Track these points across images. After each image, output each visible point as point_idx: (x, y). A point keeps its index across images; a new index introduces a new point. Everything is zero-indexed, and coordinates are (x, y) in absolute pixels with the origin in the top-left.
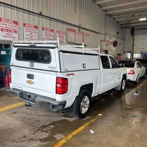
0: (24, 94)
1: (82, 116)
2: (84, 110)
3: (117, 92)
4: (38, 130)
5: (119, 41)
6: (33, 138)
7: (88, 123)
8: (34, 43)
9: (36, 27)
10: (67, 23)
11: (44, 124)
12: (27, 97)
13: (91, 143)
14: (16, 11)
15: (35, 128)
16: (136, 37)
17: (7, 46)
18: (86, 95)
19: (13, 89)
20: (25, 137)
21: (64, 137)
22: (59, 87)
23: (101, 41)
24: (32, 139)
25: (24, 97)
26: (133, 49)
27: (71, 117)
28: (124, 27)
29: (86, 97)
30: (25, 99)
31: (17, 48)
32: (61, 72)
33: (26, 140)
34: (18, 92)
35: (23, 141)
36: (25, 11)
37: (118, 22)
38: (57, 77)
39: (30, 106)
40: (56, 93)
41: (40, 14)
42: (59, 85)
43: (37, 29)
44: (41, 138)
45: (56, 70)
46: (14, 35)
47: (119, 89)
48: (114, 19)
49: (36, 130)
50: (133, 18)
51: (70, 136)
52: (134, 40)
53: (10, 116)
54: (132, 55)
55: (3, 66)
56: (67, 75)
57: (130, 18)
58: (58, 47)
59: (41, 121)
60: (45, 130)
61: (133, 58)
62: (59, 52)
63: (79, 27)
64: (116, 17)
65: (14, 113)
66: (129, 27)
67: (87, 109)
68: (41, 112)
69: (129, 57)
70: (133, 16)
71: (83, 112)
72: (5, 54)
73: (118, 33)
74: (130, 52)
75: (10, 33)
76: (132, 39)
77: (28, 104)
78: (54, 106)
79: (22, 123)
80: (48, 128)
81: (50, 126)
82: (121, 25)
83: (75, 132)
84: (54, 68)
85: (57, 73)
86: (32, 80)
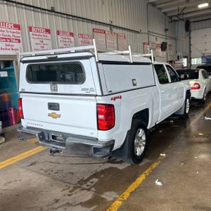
0: (46, 135)
1: (138, 160)
2: (139, 151)
3: (178, 117)
4: (75, 188)
5: (169, 42)
6: (70, 202)
7: (148, 170)
9: (48, 31)
10: (92, 21)
11: (81, 178)
12: (51, 139)
13: (162, 202)
14: (15, 8)
15: (69, 185)
16: (193, 34)
17: (8, 64)
18: (140, 128)
19: (28, 128)
20: (57, 201)
21: (117, 196)
22: (101, 120)
23: (144, 44)
24: (68, 204)
25: (47, 139)
26: (190, 52)
27: (121, 162)
28: (175, 21)
29: (141, 130)
30: (48, 142)
31: (28, 64)
32: (103, 95)
33: (60, 207)
34: (37, 133)
35: (56, 209)
36: (29, 8)
37: (165, 13)
38: (97, 104)
39: (58, 151)
40: (98, 129)
41: (52, 11)
42: (101, 117)
43: (50, 33)
44: (83, 201)
45: (94, 93)
46: (16, 45)
47: (183, 113)
48: (160, 9)
49: (71, 189)
50: (187, 5)
51: (126, 194)
52: (190, 38)
53: (28, 169)
54: (189, 62)
55: (6, 95)
56: (112, 99)
58: (94, 56)
59: (76, 173)
60: (84, 186)
61: (191, 65)
62: (97, 63)
63: (111, 26)
64: (162, 6)
65: (32, 164)
66: (183, 20)
67: (143, 148)
68: (73, 159)
69: (185, 65)
71: (138, 154)
72: (6, 75)
73: (166, 30)
74: (185, 57)
75: (11, 44)
76: (188, 37)
77: (53, 149)
78: (96, 150)
79: (48, 178)
80: (88, 183)
81: (91, 180)
82: (171, 17)
83: (132, 185)
84: (92, 90)
85: (97, 98)
86: (57, 112)
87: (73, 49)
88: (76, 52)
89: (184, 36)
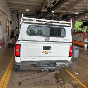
8: (50, 22)
23: (6, 20)
28: (14, 13)
38: (70, 46)
40: (69, 56)
42: (71, 51)
57: (19, 8)
58: (71, 26)
65: (20, 84)
70: (22, 7)
73: (11, 16)
76: (18, 21)
86: (49, 51)
87: (61, 22)
88: (62, 23)
89: (16, 20)
